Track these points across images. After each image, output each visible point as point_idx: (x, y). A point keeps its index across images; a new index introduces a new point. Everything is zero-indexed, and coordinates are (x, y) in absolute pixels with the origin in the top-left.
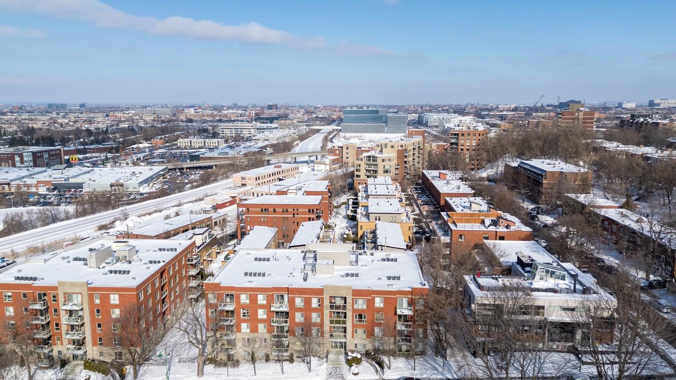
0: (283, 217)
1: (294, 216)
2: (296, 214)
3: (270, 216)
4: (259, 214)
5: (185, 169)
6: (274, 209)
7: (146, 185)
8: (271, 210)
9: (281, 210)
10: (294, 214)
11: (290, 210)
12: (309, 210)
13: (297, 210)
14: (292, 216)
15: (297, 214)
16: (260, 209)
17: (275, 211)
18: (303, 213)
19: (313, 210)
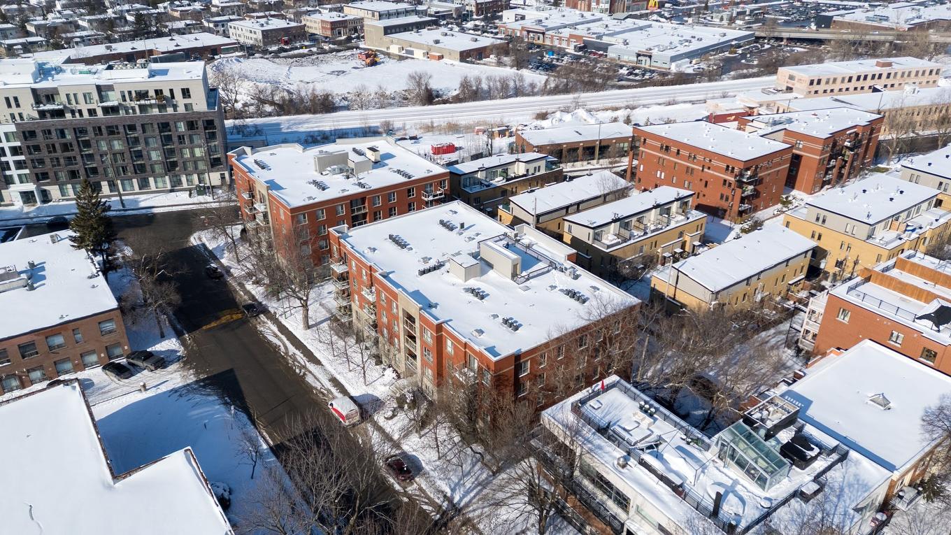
0: (688, 167)
1: (703, 170)
2: (706, 166)
3: (672, 159)
4: (657, 152)
5: (785, 40)
6: (678, 150)
7: (687, 60)
8: (674, 149)
9: (687, 154)
10: (703, 167)
11: (699, 157)
12: (728, 166)
13: (710, 161)
14: (701, 169)
15: (709, 168)
16: (659, 145)
17: (678, 152)
18: (717, 169)
19: (733, 168)
